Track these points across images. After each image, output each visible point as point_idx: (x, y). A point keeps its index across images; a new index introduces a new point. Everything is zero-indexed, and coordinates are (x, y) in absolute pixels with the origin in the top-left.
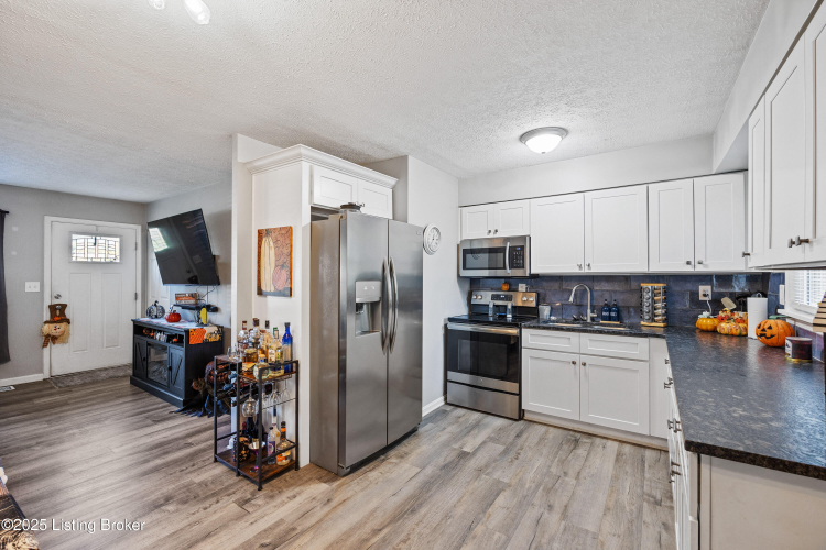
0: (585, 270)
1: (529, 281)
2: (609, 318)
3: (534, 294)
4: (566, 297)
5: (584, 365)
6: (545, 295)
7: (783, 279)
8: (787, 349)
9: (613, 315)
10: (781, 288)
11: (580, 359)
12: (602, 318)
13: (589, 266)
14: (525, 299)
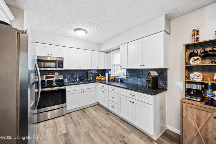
0: (79, 69)
1: (59, 72)
2: (82, 80)
3: (62, 76)
4: (70, 76)
5: (83, 92)
6: (65, 75)
7: (110, 70)
8: (119, 81)
9: (83, 79)
10: (110, 72)
11: (82, 91)
12: (80, 80)
13: (80, 67)
14: (59, 77)
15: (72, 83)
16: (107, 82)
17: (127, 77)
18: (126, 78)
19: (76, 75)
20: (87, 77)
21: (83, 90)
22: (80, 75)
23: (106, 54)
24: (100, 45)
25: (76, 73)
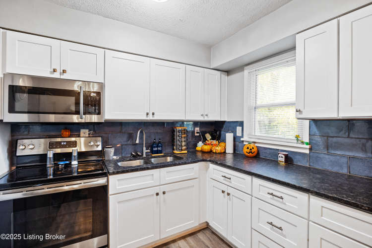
0: (150, 118)
1: (91, 127)
2: (157, 152)
3: (100, 139)
4: (125, 139)
5: (164, 193)
6: (108, 138)
7: (241, 124)
8: (281, 159)
9: (160, 149)
10: (239, 129)
11: (160, 190)
12: (153, 152)
13: (153, 114)
14: (92, 143)
15: (130, 160)
16: (229, 159)
17: (310, 149)
18: (307, 152)
19: (141, 138)
20: (172, 143)
21: (163, 188)
22: (153, 137)
23: (225, 77)
24: (209, 48)
25: (141, 132)
